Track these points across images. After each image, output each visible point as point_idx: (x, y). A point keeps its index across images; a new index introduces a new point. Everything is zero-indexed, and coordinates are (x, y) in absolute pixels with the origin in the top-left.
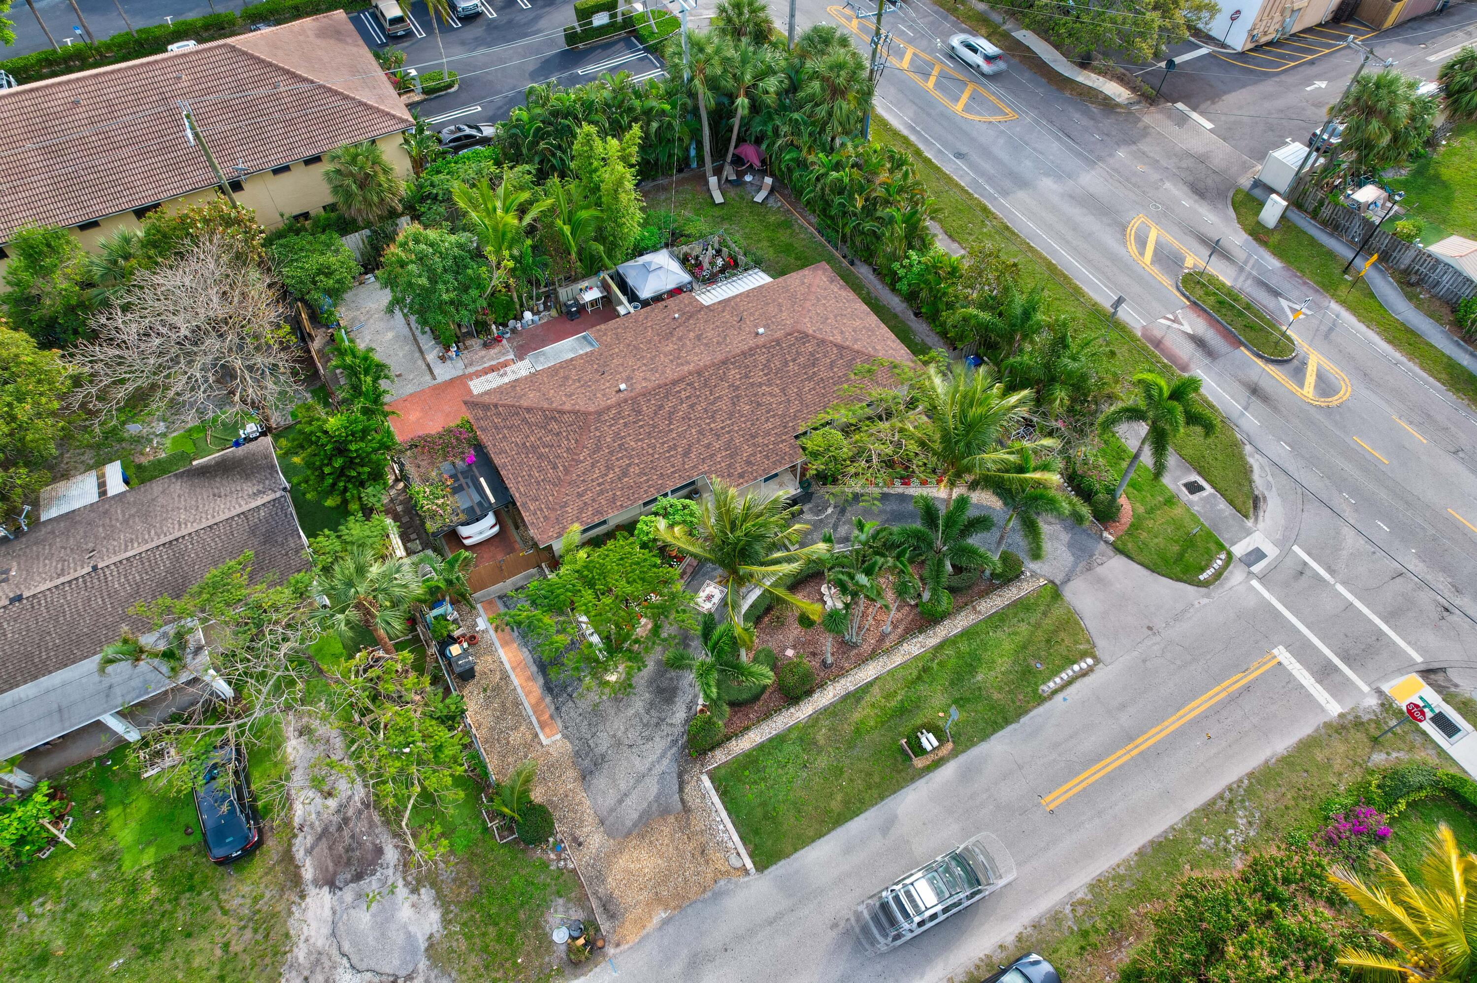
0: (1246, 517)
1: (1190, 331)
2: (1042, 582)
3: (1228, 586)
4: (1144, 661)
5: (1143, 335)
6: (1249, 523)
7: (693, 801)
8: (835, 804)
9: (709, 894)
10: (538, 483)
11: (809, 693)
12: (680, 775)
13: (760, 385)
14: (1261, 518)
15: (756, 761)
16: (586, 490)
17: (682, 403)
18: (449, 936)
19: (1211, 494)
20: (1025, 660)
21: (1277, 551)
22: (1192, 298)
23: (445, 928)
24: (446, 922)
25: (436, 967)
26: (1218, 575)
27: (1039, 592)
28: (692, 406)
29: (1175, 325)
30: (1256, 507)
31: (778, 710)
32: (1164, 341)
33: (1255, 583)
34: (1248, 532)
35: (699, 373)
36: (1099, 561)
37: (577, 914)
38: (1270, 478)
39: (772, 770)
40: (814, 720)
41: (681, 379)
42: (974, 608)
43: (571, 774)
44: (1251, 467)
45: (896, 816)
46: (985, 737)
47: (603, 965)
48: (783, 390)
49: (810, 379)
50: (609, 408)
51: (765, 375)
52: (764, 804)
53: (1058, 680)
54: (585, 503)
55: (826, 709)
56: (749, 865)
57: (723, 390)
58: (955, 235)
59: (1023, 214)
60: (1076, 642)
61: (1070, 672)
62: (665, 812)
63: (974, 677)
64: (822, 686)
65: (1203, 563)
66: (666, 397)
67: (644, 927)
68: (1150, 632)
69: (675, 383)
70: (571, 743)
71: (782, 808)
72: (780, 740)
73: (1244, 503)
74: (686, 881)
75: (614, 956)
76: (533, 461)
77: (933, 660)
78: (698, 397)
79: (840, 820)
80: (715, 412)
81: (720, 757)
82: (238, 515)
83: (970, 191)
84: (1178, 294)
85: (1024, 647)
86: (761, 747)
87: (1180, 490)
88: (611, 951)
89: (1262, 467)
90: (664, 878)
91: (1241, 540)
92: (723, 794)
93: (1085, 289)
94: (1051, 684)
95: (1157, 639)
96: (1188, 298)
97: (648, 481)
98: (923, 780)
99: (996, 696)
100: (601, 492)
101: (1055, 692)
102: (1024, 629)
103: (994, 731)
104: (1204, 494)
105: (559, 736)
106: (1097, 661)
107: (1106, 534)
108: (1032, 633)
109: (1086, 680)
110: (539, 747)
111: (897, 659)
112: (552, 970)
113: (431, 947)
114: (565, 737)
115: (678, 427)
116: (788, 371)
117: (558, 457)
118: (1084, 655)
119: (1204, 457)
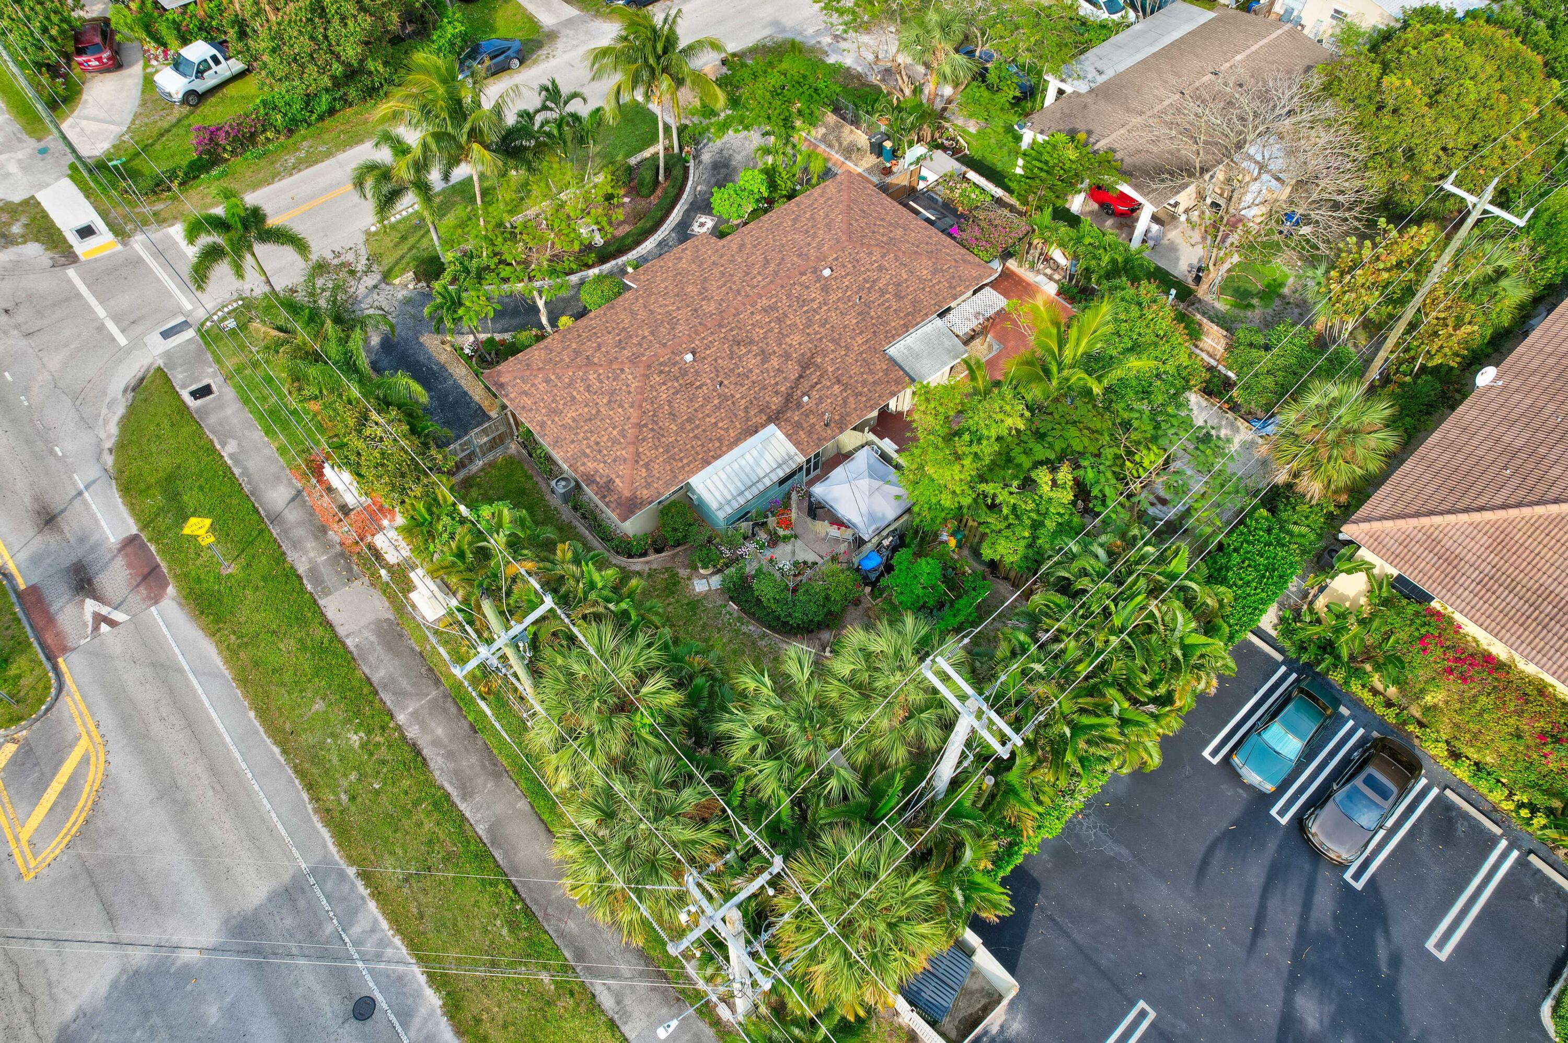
0: (159, 369)
1: (88, 600)
2: (397, 281)
5: (164, 585)
6: (160, 362)
14: (143, 370)
19: (184, 387)
21: (146, 339)
22: (48, 666)
29: (104, 610)
30: (142, 380)
33: (188, 308)
38: (104, 411)
44: (119, 423)
53: (405, 214)
60: (381, 241)
66: (777, 272)
72: (628, 155)
73: (153, 381)
75: (715, 61)
84: (67, 676)
87: (219, 387)
89: (106, 423)
91: (179, 345)
94: (411, 211)
96: (56, 668)
102: (425, 244)
104: (194, 387)
106: (367, 231)
108: (417, 242)
113: (826, 52)
118: (378, 233)
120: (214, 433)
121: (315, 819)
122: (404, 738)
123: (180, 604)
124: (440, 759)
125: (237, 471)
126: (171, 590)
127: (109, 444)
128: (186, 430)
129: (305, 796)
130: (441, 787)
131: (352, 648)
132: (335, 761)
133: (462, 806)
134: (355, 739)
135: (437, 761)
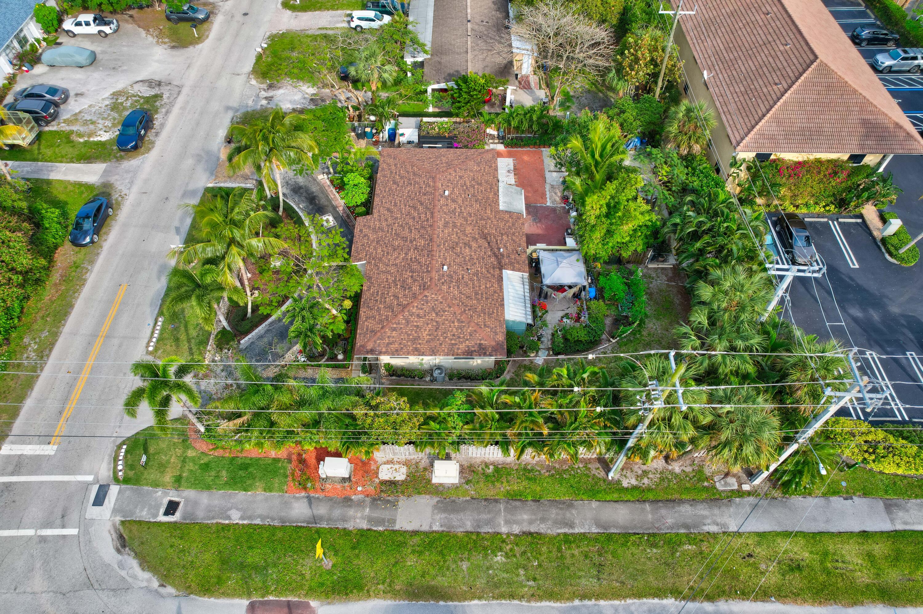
0: (123, 523)
3: (106, 458)
6: (118, 519)
9: (213, 173)
13: (406, 254)
14: (113, 532)
19: (156, 515)
20: (181, 322)
21: (88, 516)
26: (116, 460)
28: (414, 218)
30: (121, 537)
33: (90, 478)
34: (115, 511)
35: (432, 226)
38: (123, 573)
44: (143, 569)
45: (178, 234)
48: (396, 265)
49: (394, 281)
50: (435, 182)
51: (411, 259)
53: (158, 328)
56: (211, 185)
60: (164, 351)
61: (155, 335)
65: (129, 456)
67: (223, 154)
69: (432, 213)
73: (130, 531)
85: (186, 326)
87: (178, 496)
89: (135, 577)
91: (117, 500)
92: (240, 189)
94: (160, 323)
101: (156, 323)
102: (193, 333)
103: (167, 287)
104: (162, 510)
106: (148, 353)
108: (188, 334)
109: (146, 341)
118: (156, 349)
119: (181, 538)
120: (213, 518)
121: (533, 604)
122: (516, 535)
123: (329, 603)
124: (542, 526)
125: (258, 521)
126: (313, 604)
127: (155, 584)
128: (194, 533)
129: (516, 602)
130: (559, 534)
131: (441, 529)
132: (505, 575)
133: (576, 531)
134: (499, 558)
135: (543, 528)
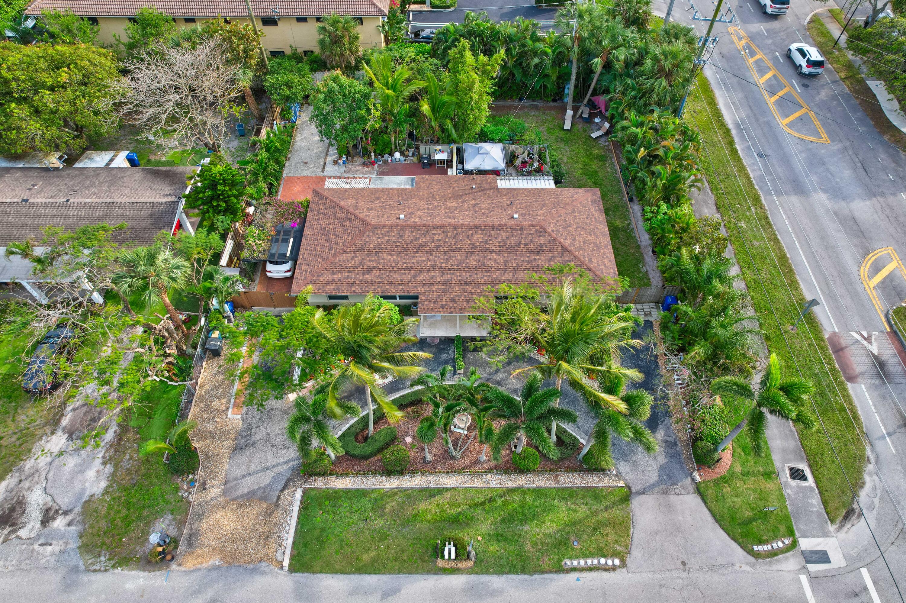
0: (832, 521)
1: (876, 354)
2: (621, 484)
3: (775, 567)
4: (662, 586)
5: (830, 339)
6: (831, 528)
7: (284, 500)
8: (366, 558)
9: (252, 566)
10: (316, 255)
11: (401, 473)
12: (288, 481)
13: (492, 252)
14: (845, 529)
15: (338, 498)
16: (339, 271)
17: (433, 242)
18: (101, 501)
19: (810, 488)
20: (568, 533)
21: (843, 564)
22: (895, 327)
23: (103, 495)
24: (106, 492)
25: (82, 515)
26: (773, 554)
27: (612, 490)
28: (437, 247)
29: (865, 343)
30: (846, 517)
31: (374, 474)
32: (845, 350)
33: (804, 578)
34: (825, 534)
35: (455, 227)
36: (677, 491)
37: (173, 532)
38: (876, 501)
39: (343, 511)
40: (393, 493)
41: (441, 227)
42: (557, 476)
43: (229, 443)
44: (864, 483)
45: (400, 590)
46: (500, 572)
47: (163, 572)
48: (506, 262)
49: (529, 262)
50: (384, 226)
51: (500, 246)
52: (323, 529)
53: (582, 562)
54: (333, 280)
55: (406, 489)
56: (286, 563)
57: (465, 245)
58: (722, 208)
59: (786, 213)
60: (616, 542)
61: (596, 562)
62: (264, 499)
63: (522, 525)
64: (413, 473)
65: (765, 538)
66: (424, 234)
67: (202, 563)
68: (682, 567)
69: (436, 227)
70: (243, 424)
71: (332, 539)
72: (363, 493)
73: (837, 509)
74: (245, 549)
75: (173, 570)
76: (322, 241)
77: (501, 497)
78: (446, 242)
79: (362, 570)
80: (450, 257)
81: (319, 483)
82: (150, 203)
83: (754, 182)
84: (884, 320)
85: (574, 524)
86: (348, 491)
87: (784, 471)
88: (174, 566)
89: (874, 488)
90: (234, 539)
91: (814, 536)
92: (304, 507)
93: (802, 285)
94: (575, 563)
95: (685, 575)
96: (891, 326)
97: (380, 282)
98: (436, 577)
99: (528, 547)
100: (347, 277)
101: (574, 569)
102: (583, 511)
103: (509, 572)
104: (804, 484)
105: (239, 416)
106: (623, 564)
107: (696, 474)
108: (588, 517)
109: (605, 574)
110: (224, 416)
111: (477, 483)
112: (135, 557)
113: (88, 502)
114: (242, 419)
115: (420, 256)
116: (517, 250)
117: (336, 244)
118: (616, 554)
119: (822, 455)
120: (791, 430)
121: (767, 208)
122: (722, 215)
126: (826, 336)
127: (871, 467)
129: (769, 216)
130: (713, 194)
134: (743, 224)
135: (711, 202)
